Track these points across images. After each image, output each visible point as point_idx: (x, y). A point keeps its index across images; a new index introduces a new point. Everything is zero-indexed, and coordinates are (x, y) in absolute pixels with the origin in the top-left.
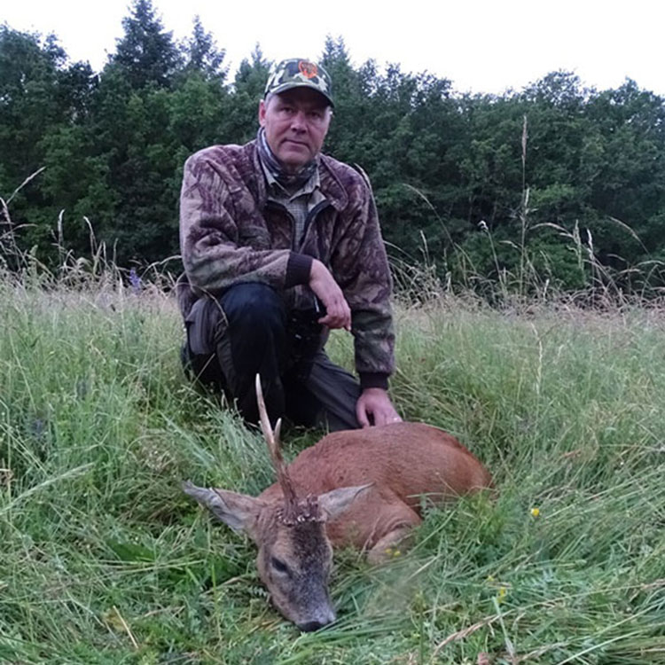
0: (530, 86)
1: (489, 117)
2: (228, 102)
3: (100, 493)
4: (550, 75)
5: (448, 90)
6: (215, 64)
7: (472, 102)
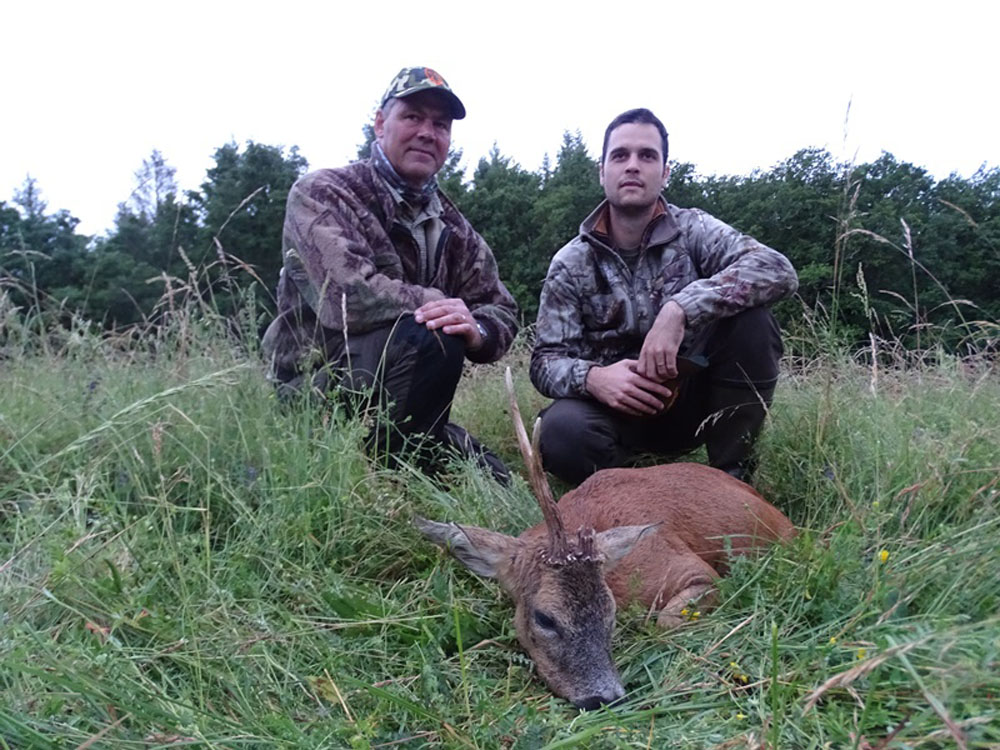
0: (778, 166)
1: (736, 199)
2: (466, 198)
3: (318, 544)
4: (799, 152)
5: (691, 174)
6: (453, 163)
7: (718, 184)
